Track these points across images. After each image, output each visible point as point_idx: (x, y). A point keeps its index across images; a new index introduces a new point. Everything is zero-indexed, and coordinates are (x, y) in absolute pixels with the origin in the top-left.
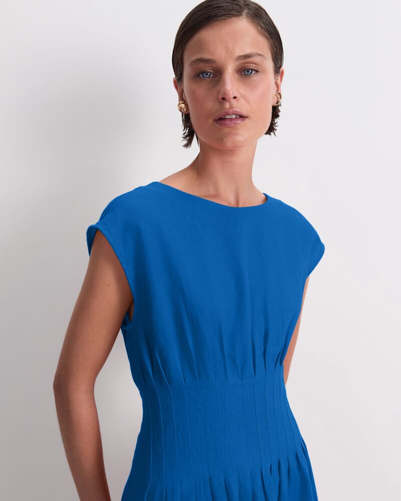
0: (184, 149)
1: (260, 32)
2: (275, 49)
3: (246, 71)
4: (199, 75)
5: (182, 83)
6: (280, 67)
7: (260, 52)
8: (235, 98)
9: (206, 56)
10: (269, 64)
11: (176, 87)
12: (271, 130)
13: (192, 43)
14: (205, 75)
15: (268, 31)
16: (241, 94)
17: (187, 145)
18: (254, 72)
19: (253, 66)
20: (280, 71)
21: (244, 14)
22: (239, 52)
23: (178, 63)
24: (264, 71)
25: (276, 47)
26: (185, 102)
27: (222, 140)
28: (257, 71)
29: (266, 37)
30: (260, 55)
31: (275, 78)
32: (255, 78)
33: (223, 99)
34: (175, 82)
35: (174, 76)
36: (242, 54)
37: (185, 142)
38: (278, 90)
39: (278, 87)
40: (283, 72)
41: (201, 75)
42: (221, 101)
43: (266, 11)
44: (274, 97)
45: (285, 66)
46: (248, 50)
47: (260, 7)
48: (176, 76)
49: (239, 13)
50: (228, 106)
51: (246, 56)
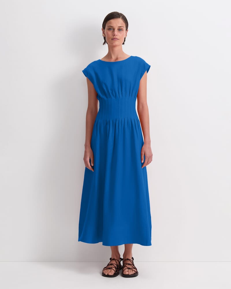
4: (109, 29)
23: (104, 25)
24: (124, 30)
25: (127, 25)
27: (113, 43)
29: (125, 23)
30: (123, 27)
32: (121, 31)
33: (114, 35)
39: (126, 33)
40: (128, 30)
44: (125, 36)
49: (119, 17)
50: (115, 37)
51: (120, 27)
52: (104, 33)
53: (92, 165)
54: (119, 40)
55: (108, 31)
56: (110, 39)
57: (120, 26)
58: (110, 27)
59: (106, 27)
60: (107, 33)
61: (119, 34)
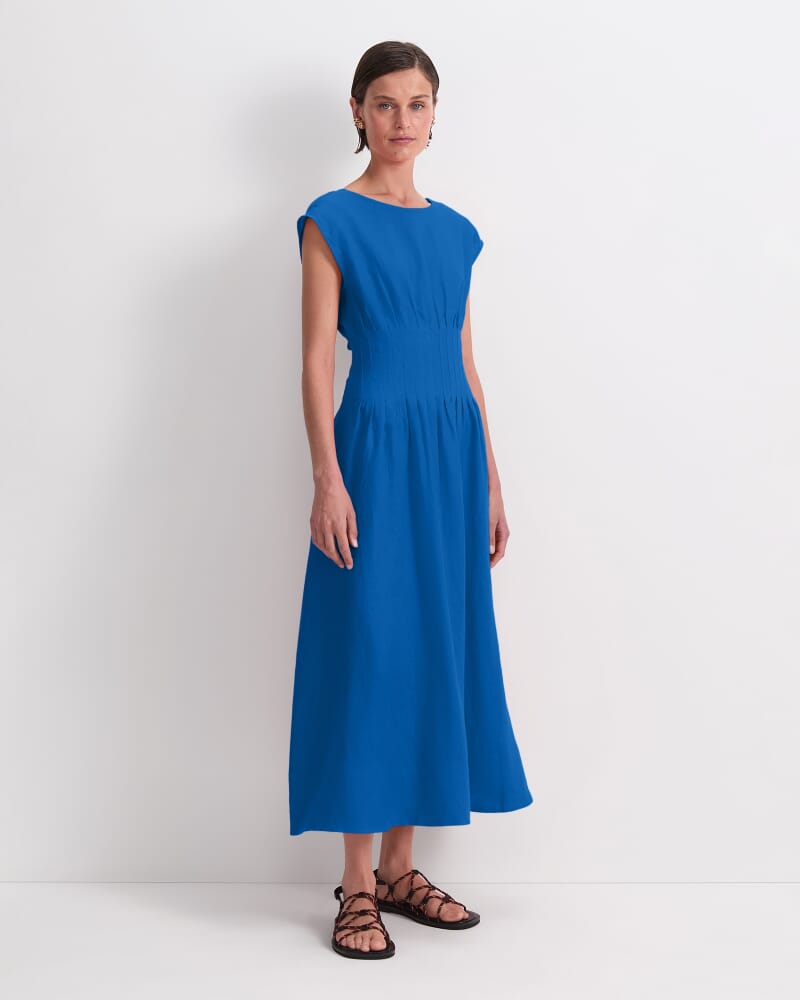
3: (415, 106)
8: (407, 127)
11: (352, 106)
14: (385, 107)
21: (416, 65)
22: (412, 94)
24: (427, 107)
26: (361, 119)
27: (395, 153)
28: (422, 106)
30: (426, 96)
33: (399, 126)
36: (415, 95)
41: (382, 107)
50: (402, 132)
51: (417, 97)
52: (356, 114)
53: (355, 544)
54: (414, 142)
55: (375, 113)
56: (386, 142)
57: (417, 93)
58: (385, 100)
59: (368, 99)
60: (373, 119)
61: (416, 122)
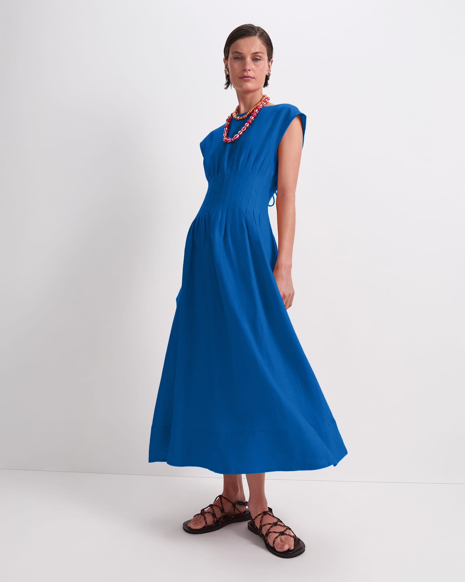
0: (224, 89)
1: (263, 44)
2: (269, 51)
3: (255, 58)
4: (236, 58)
5: (228, 61)
6: (272, 58)
7: (262, 52)
8: (249, 70)
9: (239, 51)
10: (266, 57)
11: (224, 62)
12: (266, 84)
13: (233, 45)
14: (238, 58)
15: (266, 43)
16: (252, 69)
17: (226, 88)
18: (258, 60)
19: (258, 58)
20: (271, 60)
21: (257, 35)
22: (253, 51)
23: (227, 52)
24: (263, 60)
25: (270, 50)
26: (228, 69)
27: (242, 86)
28: (260, 60)
29: (265, 46)
30: (262, 53)
31: (268, 63)
32: (259, 63)
33: (244, 70)
34: (224, 59)
35: (224, 57)
36: (255, 52)
37: (225, 87)
38: (269, 69)
39: (269, 67)
40: (272, 61)
41: (236, 59)
42: (243, 70)
43: (267, 33)
44: (267, 71)
45: (274, 58)
46: (257, 50)
47: (265, 32)
48: (225, 57)
49: (255, 34)
50: (246, 73)
51: (257, 53)
52: (226, 67)
54: (254, 80)
55: (233, 63)
56: (237, 79)
58: (237, 54)
60: (232, 66)
61: (255, 68)
